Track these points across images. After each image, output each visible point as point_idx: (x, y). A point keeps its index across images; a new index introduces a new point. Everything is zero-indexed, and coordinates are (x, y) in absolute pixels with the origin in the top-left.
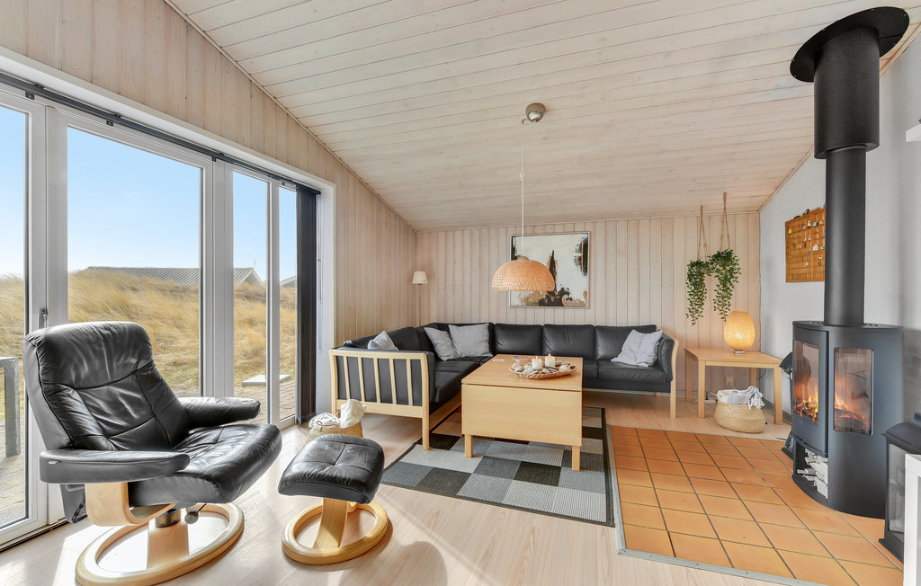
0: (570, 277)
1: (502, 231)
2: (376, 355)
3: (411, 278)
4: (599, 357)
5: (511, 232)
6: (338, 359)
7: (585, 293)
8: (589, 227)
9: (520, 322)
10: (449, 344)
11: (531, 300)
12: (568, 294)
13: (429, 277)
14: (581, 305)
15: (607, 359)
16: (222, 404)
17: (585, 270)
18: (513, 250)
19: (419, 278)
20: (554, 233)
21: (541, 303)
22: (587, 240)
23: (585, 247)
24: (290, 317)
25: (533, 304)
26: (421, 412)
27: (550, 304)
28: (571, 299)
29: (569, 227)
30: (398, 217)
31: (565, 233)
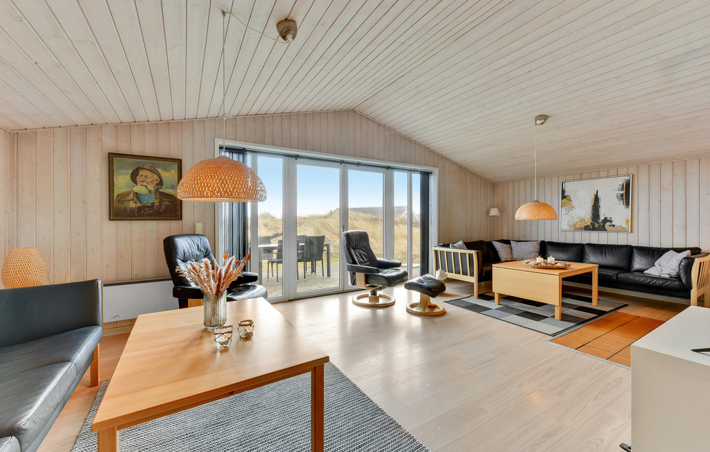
0: (612, 209)
1: (555, 179)
2: (459, 251)
3: (488, 213)
4: (634, 269)
5: (561, 180)
6: (436, 252)
7: (628, 221)
8: (632, 170)
9: (569, 241)
10: (508, 252)
11: (578, 226)
12: (611, 221)
13: (500, 211)
14: (622, 230)
15: (641, 271)
16: (389, 261)
17: (627, 204)
18: (563, 192)
19: (494, 212)
20: (599, 177)
21: (587, 228)
22: (629, 181)
23: (627, 187)
24: (417, 232)
25: (580, 229)
26: (473, 280)
27: (594, 229)
28: (613, 226)
29: (613, 172)
30: (479, 177)
31: (608, 176)
